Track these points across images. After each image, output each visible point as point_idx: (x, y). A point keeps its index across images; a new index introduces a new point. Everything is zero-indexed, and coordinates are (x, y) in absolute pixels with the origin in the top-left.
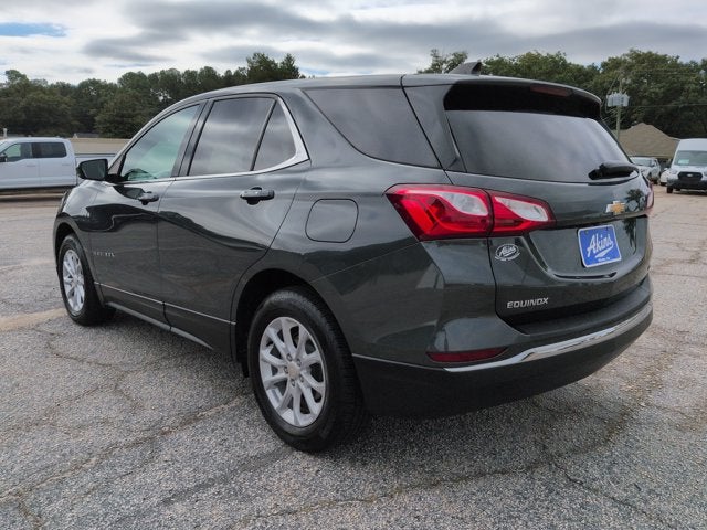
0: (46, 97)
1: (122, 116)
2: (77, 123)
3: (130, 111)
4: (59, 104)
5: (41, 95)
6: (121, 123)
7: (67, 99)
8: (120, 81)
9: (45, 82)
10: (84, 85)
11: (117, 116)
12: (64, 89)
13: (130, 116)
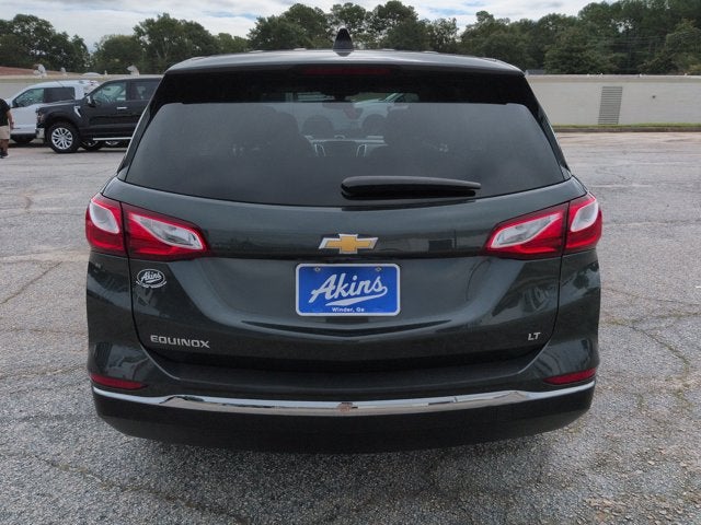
0: (506, 36)
1: (573, 50)
2: (531, 59)
3: (581, 46)
4: (517, 41)
5: (503, 33)
6: (568, 59)
7: (525, 36)
8: (581, 13)
9: (508, 20)
10: (544, 21)
11: (566, 51)
12: (525, 26)
13: (579, 51)
